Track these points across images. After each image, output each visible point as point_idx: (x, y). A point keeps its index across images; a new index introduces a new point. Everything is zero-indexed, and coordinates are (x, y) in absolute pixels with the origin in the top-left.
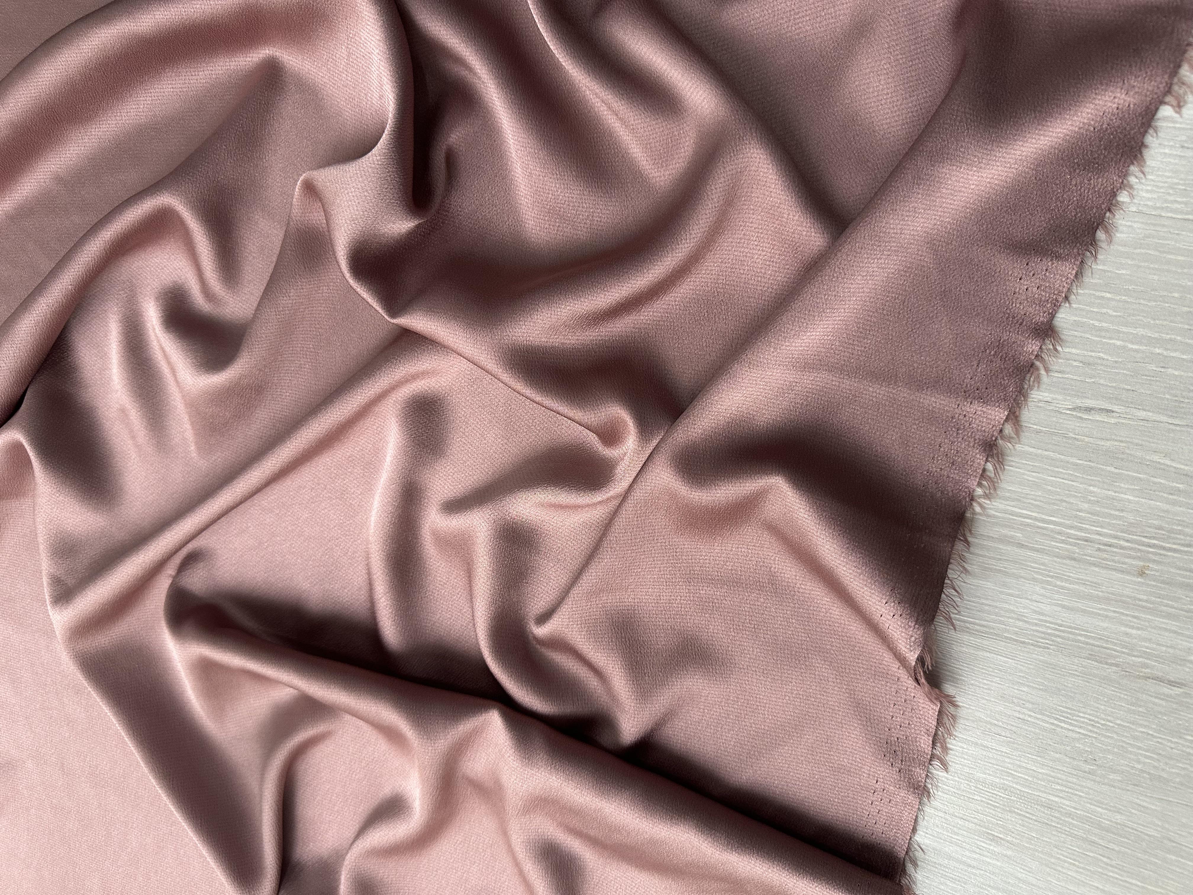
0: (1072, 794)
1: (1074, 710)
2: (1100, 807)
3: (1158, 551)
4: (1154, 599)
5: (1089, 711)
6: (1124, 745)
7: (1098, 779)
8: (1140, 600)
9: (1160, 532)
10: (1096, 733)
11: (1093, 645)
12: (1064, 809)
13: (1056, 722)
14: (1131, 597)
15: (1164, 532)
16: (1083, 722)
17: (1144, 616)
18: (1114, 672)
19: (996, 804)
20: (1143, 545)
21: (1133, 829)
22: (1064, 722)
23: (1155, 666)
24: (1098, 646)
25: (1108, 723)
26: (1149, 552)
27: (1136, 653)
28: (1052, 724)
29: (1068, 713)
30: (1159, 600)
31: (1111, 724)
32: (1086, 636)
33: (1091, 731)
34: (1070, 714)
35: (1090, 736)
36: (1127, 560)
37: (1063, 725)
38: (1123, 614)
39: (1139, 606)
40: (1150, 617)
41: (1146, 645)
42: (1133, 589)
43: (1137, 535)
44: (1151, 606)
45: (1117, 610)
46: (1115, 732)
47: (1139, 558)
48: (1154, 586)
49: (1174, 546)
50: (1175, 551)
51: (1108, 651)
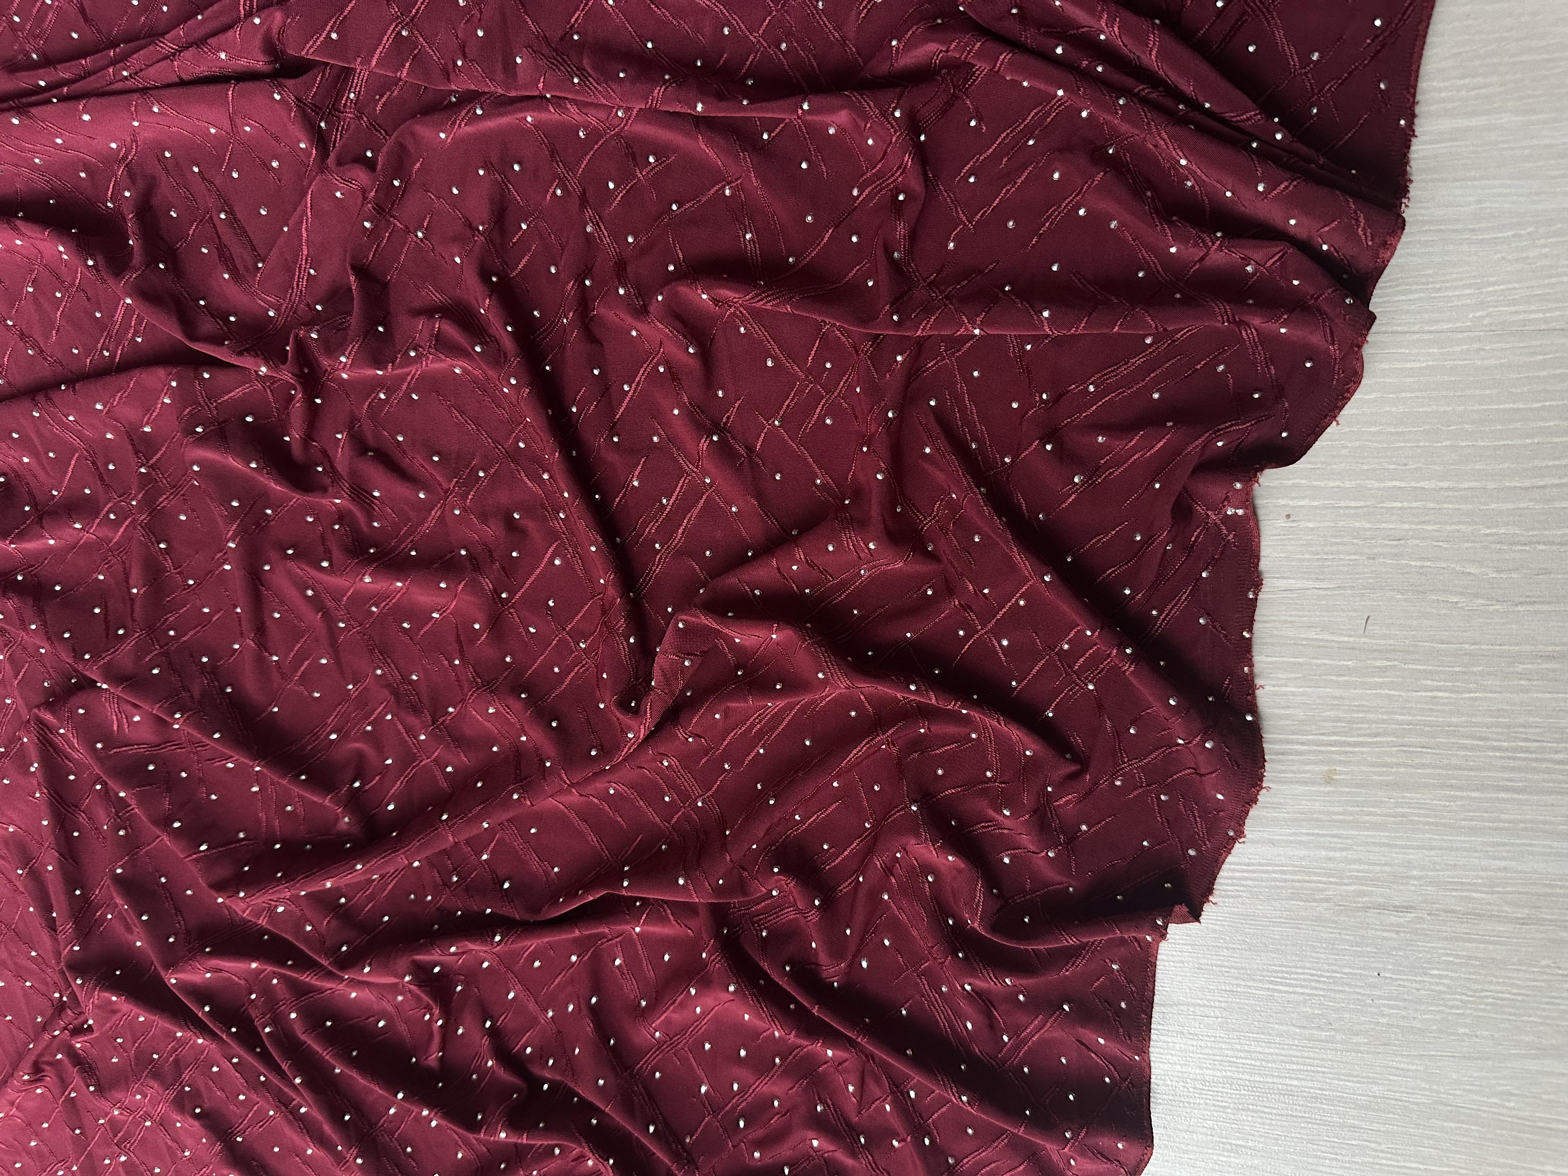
0: (1313, 1072)
1: (1290, 967)
2: (1349, 1081)
3: (1343, 749)
4: (1351, 809)
5: (1308, 965)
6: (1359, 997)
7: (1339, 1046)
8: (1336, 813)
9: (1340, 724)
10: (1324, 989)
11: (1293, 881)
12: (1309, 1093)
13: (1271, 986)
14: (1323, 813)
15: (1344, 725)
16: (1304, 980)
17: (1344, 833)
18: (1326, 910)
19: (1224, 1104)
20: (1323, 745)
21: (1396, 1100)
22: (1281, 984)
23: (1372, 892)
24: (1299, 881)
25: (1335, 975)
26: (1332, 752)
27: (1345, 881)
28: (1268, 989)
29: (1283, 972)
30: (1358, 809)
31: (1338, 975)
32: (1282, 872)
33: (1316, 988)
34: (1287, 972)
35: (1317, 995)
36: (1307, 768)
37: (1281, 988)
38: (1319, 835)
39: (1335, 821)
40: (1353, 833)
41: (1356, 867)
42: (1324, 801)
43: (1313, 735)
44: (1351, 818)
45: (1311, 831)
46: (1346, 984)
47: (1322, 762)
48: (1348, 793)
49: (1361, 739)
50: (1362, 744)
51: (1313, 885)
